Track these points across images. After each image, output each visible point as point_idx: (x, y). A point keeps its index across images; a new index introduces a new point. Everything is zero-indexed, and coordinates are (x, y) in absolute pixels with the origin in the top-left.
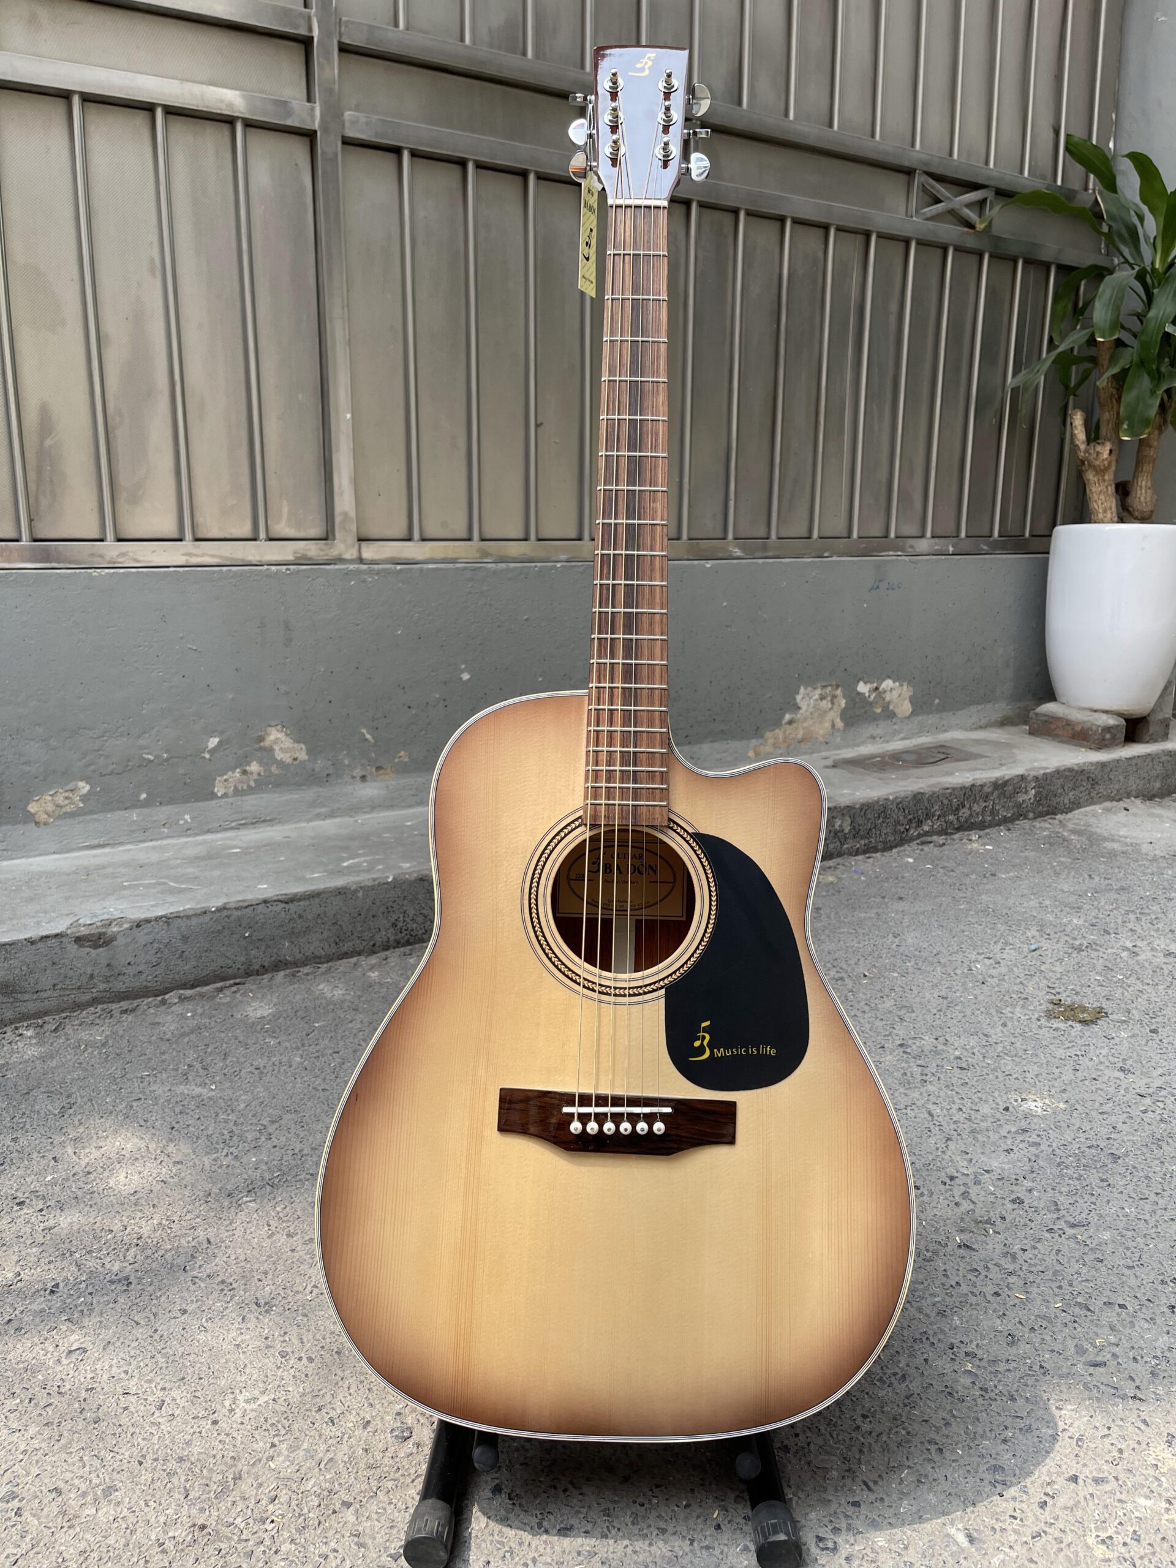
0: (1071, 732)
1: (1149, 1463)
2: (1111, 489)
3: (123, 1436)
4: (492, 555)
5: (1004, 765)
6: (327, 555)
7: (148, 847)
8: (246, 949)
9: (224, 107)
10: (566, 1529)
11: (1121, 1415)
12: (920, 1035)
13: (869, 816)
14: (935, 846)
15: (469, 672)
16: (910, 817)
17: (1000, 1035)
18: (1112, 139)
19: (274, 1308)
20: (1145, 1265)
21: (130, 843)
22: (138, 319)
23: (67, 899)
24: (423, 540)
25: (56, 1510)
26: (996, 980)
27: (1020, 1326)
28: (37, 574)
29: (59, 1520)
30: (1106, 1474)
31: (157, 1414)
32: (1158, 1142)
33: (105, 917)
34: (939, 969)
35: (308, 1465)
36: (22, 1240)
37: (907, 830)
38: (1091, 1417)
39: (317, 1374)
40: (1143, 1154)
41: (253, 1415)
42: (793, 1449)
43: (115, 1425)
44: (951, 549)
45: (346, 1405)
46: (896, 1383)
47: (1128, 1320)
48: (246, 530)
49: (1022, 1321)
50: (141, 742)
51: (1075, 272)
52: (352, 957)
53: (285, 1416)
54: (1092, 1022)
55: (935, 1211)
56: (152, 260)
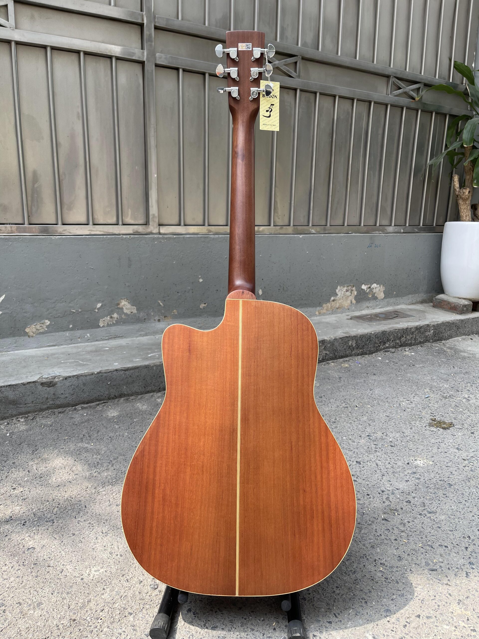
0: (449, 306)
1: (449, 611)
2: (469, 207)
3: (46, 583)
4: (212, 232)
5: (421, 320)
6: (146, 231)
7: (72, 347)
8: (108, 389)
9: (107, 52)
10: (215, 627)
11: (441, 591)
12: (376, 432)
13: (363, 340)
14: (391, 353)
15: (202, 279)
16: (381, 341)
17: (409, 432)
18: (474, 63)
19: (109, 534)
20: (458, 530)
21: (66, 345)
22: (72, 137)
23: (39, 367)
24: (185, 225)
25: (19, 611)
26: (410, 409)
27: (404, 553)
28: (31, 238)
29: (20, 615)
30: (432, 615)
31: (60, 575)
32: (469, 479)
33: (53, 375)
34: (387, 404)
35: (117, 597)
36: (13, 503)
37: (379, 346)
38: (428, 591)
39: (123, 561)
40: (462, 484)
41: (97, 577)
42: (308, 599)
43: (43, 578)
44: (402, 231)
45: (133, 574)
46: (351, 574)
47: (448, 552)
48: (114, 221)
49: (405, 551)
50: (70, 305)
51: (456, 118)
52: (151, 393)
53: (110, 578)
54: (447, 428)
55: (375, 505)
56: (78, 113)
